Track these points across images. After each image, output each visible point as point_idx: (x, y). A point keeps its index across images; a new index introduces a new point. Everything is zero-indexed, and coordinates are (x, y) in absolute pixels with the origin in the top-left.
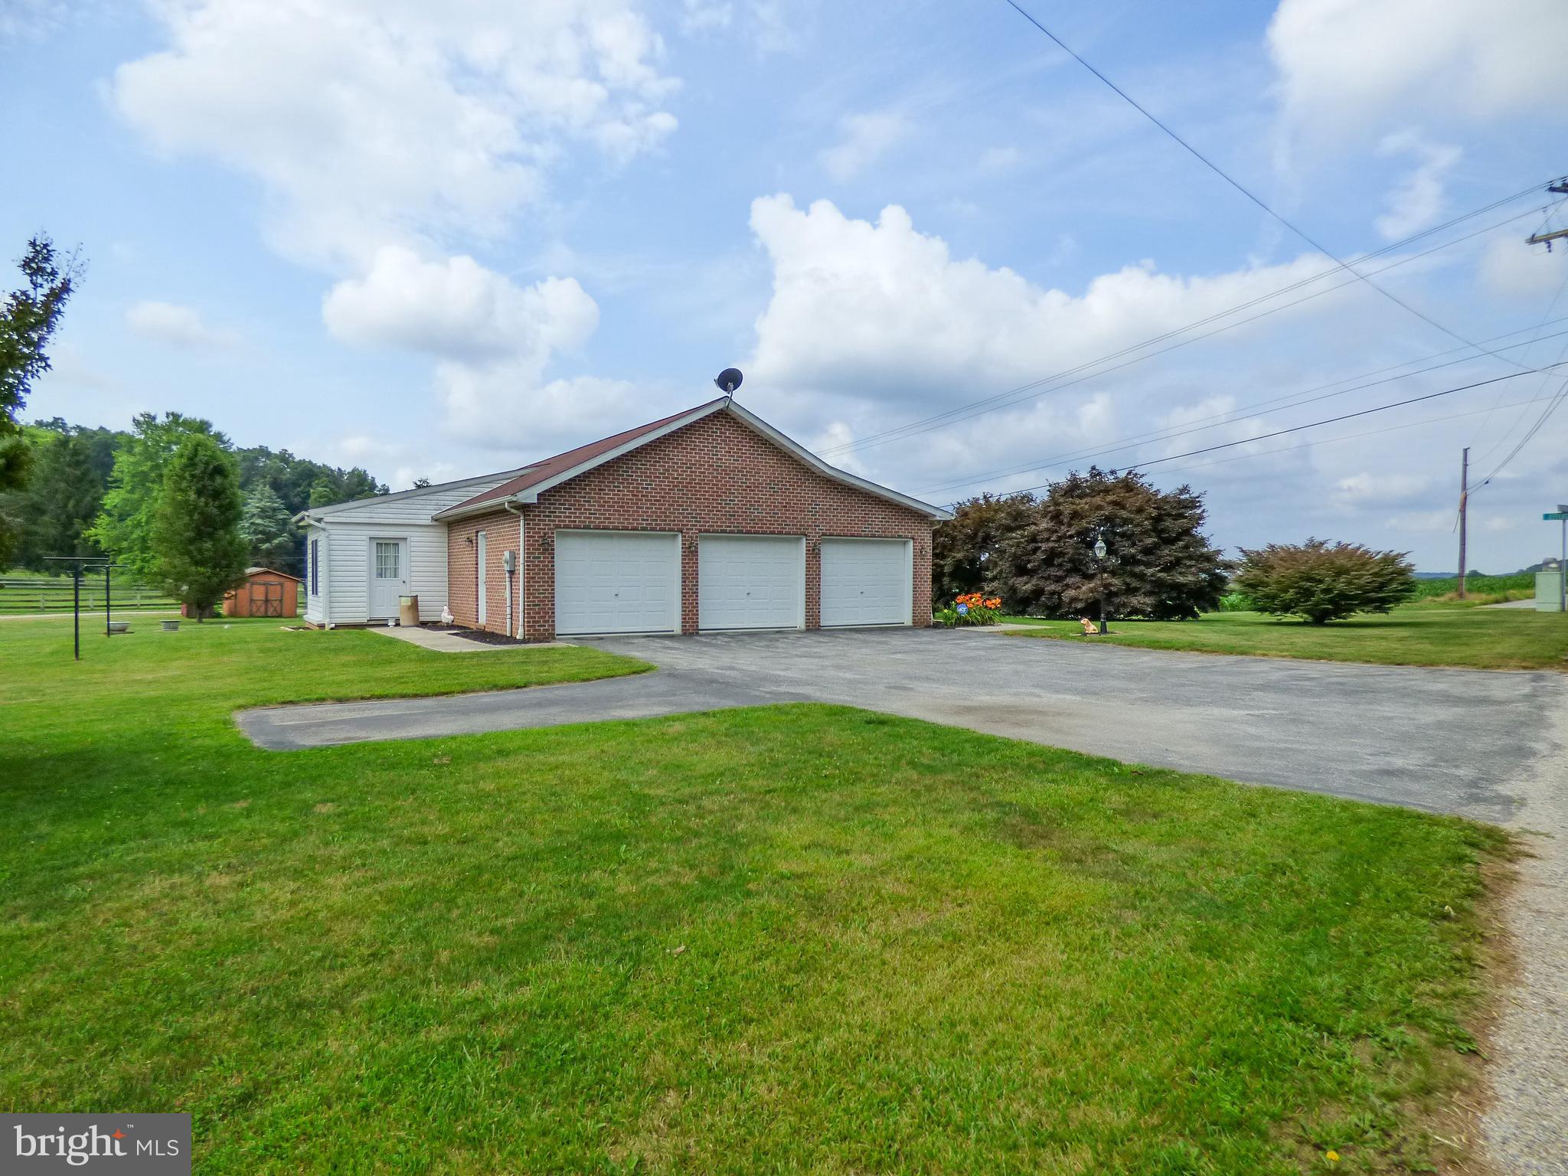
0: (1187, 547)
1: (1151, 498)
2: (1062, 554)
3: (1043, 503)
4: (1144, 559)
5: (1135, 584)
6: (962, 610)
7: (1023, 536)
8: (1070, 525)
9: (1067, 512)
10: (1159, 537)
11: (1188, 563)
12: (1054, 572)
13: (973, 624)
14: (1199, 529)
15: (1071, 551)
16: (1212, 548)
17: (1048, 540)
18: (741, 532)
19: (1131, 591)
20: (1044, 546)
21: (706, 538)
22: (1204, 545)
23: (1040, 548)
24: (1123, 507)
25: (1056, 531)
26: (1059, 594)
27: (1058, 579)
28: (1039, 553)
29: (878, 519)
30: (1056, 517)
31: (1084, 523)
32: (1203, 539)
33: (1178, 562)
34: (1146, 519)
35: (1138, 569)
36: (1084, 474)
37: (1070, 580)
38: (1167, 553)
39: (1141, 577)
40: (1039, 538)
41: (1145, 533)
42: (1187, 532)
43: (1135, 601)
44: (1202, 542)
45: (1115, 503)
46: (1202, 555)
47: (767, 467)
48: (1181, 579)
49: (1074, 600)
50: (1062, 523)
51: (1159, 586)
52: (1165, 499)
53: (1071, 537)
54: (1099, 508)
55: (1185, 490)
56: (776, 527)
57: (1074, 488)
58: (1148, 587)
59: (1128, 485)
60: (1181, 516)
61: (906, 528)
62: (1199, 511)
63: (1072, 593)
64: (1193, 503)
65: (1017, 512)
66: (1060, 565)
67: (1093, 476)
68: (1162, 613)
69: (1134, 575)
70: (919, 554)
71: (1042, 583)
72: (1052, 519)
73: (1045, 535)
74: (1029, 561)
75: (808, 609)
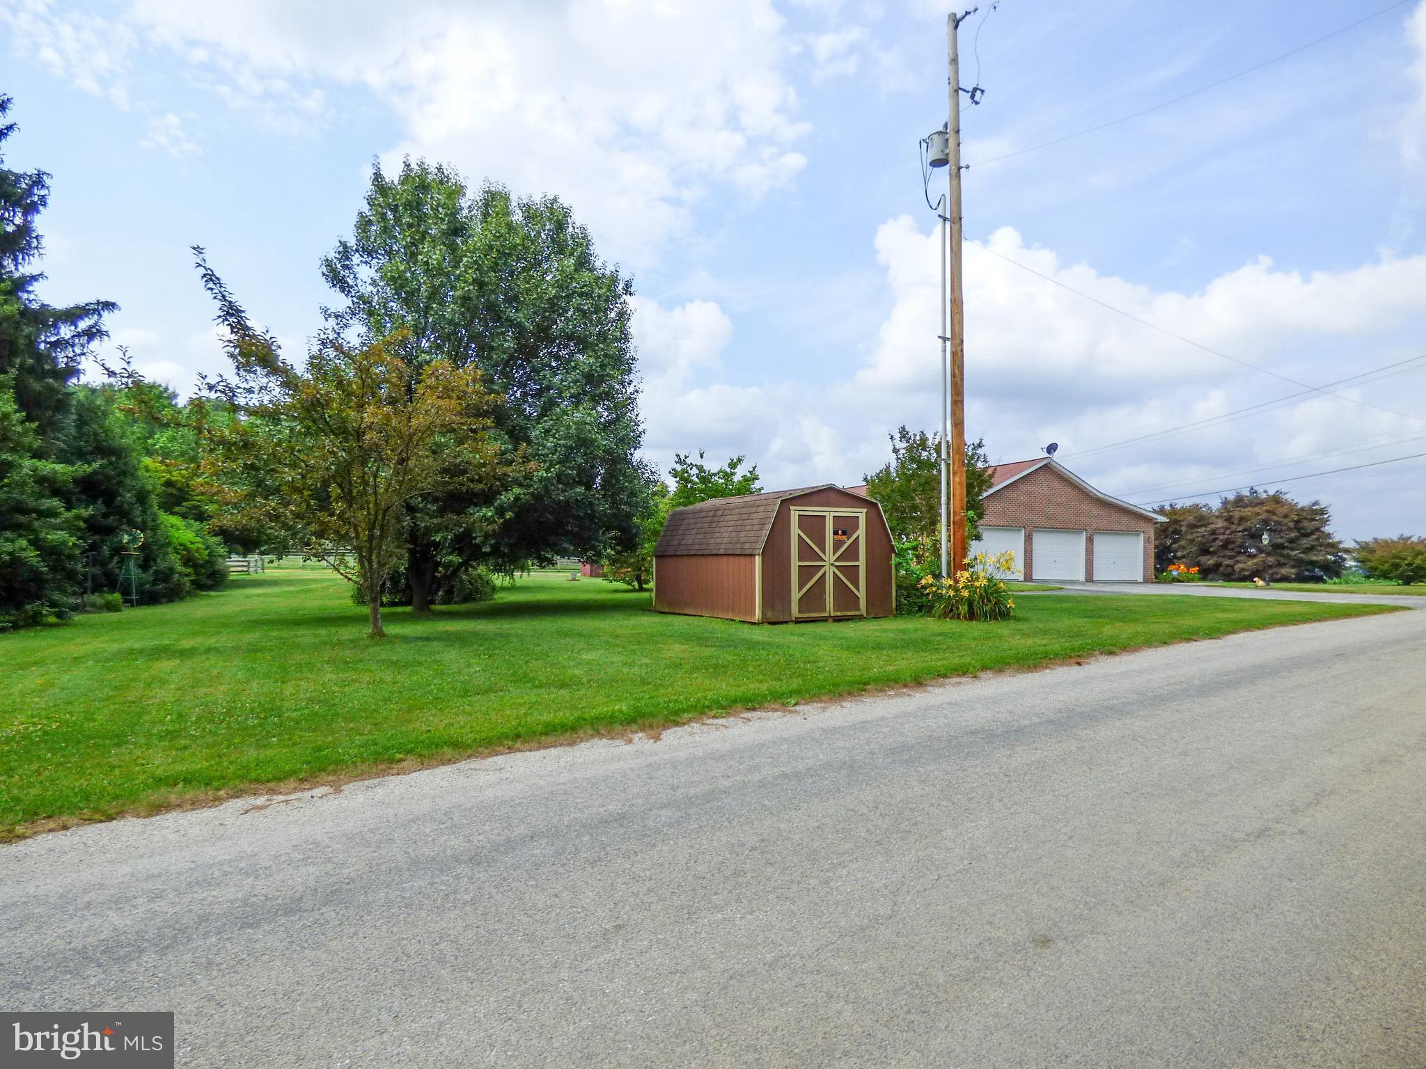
0: (1318, 539)
1: (1292, 507)
2: (1233, 542)
3: (1218, 510)
4: (1289, 545)
5: (1282, 560)
6: (1175, 573)
7: (1206, 531)
8: (1239, 525)
9: (1237, 517)
10: (1299, 532)
11: (1319, 548)
12: (1228, 553)
13: (1182, 582)
14: (1327, 528)
15: (1240, 540)
16: (1336, 540)
17: (1224, 534)
18: (1053, 528)
19: (1281, 565)
20: (1221, 537)
21: (1036, 531)
22: (1330, 538)
23: (1218, 538)
24: (1274, 514)
25: (1229, 528)
26: (1232, 566)
27: (1231, 557)
28: (1217, 542)
29: (1125, 521)
30: (1229, 519)
31: (1249, 524)
32: (1329, 534)
33: (1312, 548)
34: (1290, 521)
35: (1286, 552)
36: (1246, 493)
37: (1239, 558)
38: (1305, 542)
39: (1288, 557)
40: (1218, 532)
41: (1290, 529)
42: (1318, 529)
43: (1284, 571)
44: (1329, 535)
45: (1268, 511)
46: (1329, 543)
47: (1066, 494)
48: (1315, 558)
49: (1243, 570)
50: (1233, 523)
51: (1299, 563)
52: (1302, 509)
53: (1239, 532)
54: (1258, 514)
55: (1316, 503)
56: (1071, 525)
57: (1239, 501)
58: (1292, 563)
59: (1276, 499)
60: (1314, 520)
61: (1141, 526)
62: (1326, 516)
63: (1242, 566)
64: (1322, 512)
65: (1199, 517)
66: (1232, 549)
67: (1252, 493)
68: (1301, 579)
69: (1283, 556)
70: (1147, 541)
71: (1220, 560)
72: (1226, 520)
73: (1222, 531)
74: (1211, 547)
75: (1087, 570)
